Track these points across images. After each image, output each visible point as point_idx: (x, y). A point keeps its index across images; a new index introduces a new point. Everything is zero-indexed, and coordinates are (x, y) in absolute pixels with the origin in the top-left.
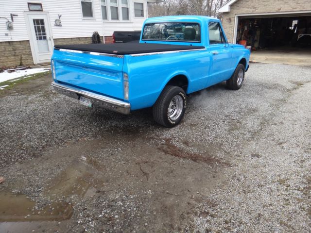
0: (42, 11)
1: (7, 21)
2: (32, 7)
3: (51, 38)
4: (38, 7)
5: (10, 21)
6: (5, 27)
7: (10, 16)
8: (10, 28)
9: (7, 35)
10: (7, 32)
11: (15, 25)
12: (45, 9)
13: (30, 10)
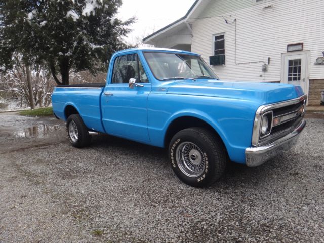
0: (301, 50)
1: (263, 64)
2: (291, 48)
3: (306, 79)
4: (299, 47)
5: (267, 64)
6: (261, 69)
7: (268, 60)
8: (265, 70)
9: (261, 76)
10: (262, 73)
11: (270, 68)
12: (305, 48)
13: (288, 51)
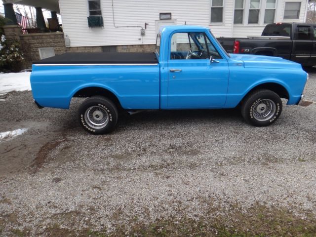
0: (170, 19)
1: (141, 28)
2: (163, 17)
3: (175, 43)
4: (168, 16)
5: (144, 28)
6: (139, 33)
7: (144, 25)
8: (143, 34)
9: (140, 39)
10: (140, 37)
11: (147, 32)
12: (173, 17)
13: (161, 19)
